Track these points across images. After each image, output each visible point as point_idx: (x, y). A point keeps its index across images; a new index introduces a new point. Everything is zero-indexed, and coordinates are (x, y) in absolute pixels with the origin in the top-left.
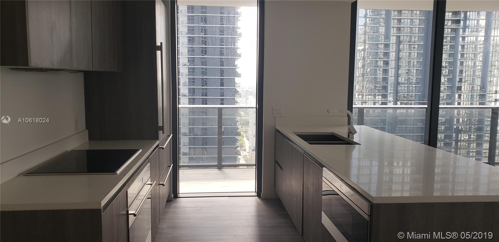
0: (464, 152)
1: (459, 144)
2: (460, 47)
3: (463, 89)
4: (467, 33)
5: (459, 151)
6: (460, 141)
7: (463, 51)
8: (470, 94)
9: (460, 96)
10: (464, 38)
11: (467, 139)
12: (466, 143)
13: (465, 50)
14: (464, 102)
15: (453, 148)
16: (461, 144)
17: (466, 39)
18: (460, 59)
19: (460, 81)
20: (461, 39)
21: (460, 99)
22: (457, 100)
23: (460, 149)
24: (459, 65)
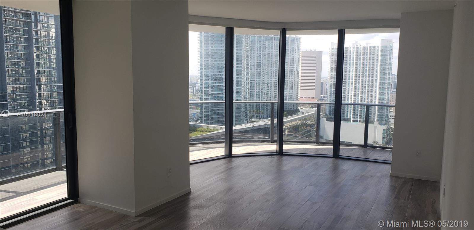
0: (49, 139)
1: (44, 131)
2: (34, 41)
3: (42, 81)
4: (39, 28)
5: (44, 139)
6: (45, 129)
7: (38, 44)
8: (49, 85)
9: (40, 88)
10: (37, 33)
11: (51, 127)
12: (50, 130)
13: (40, 43)
14: (44, 93)
15: (39, 136)
16: (46, 131)
17: (39, 33)
18: (35, 52)
19: (39, 72)
20: (34, 33)
21: (40, 90)
22: (37, 91)
23: (45, 137)
24: (35, 57)
